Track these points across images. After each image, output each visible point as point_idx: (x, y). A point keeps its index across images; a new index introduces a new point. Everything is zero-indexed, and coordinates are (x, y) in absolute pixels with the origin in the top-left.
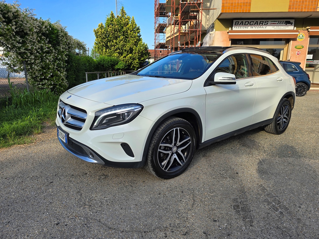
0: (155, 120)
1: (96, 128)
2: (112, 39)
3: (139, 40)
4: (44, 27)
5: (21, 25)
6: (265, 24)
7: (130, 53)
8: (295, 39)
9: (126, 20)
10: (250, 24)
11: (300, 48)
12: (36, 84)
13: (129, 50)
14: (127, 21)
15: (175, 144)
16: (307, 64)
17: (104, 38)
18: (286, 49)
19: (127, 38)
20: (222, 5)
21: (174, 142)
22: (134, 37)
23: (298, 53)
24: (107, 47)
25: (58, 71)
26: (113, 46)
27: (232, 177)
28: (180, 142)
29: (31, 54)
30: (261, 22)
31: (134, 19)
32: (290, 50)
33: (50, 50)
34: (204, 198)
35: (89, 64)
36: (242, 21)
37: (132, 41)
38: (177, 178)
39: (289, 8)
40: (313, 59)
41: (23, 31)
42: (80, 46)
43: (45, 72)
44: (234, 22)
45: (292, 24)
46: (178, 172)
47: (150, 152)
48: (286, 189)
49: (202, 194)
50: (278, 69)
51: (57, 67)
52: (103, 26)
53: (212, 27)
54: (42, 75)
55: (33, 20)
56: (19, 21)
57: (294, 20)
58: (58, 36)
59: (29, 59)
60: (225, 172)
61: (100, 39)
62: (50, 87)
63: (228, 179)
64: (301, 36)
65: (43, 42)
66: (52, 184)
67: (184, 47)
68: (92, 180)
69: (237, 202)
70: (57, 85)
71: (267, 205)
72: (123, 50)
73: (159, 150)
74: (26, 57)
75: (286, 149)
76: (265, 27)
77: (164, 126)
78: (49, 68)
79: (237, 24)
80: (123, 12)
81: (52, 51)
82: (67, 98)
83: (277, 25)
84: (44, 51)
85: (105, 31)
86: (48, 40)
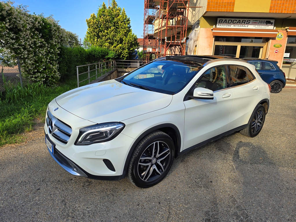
0: (136, 138)
1: (80, 144)
2: (103, 29)
3: (129, 31)
4: (37, 23)
5: (15, 22)
6: (247, 23)
7: (120, 43)
8: (274, 39)
9: (117, 11)
10: (233, 23)
11: (278, 47)
12: (29, 77)
13: (120, 40)
14: (118, 13)
15: (155, 156)
16: (283, 62)
17: (96, 28)
18: (265, 47)
19: (118, 28)
20: (208, 4)
21: (154, 154)
22: (125, 28)
23: (277, 51)
24: (98, 37)
25: (50, 64)
26: (104, 36)
27: (206, 186)
28: (159, 154)
29: (25, 49)
30: (243, 21)
31: (125, 11)
32: (269, 48)
33: (43, 44)
34: (179, 210)
35: (81, 54)
36: (226, 19)
37: (122, 32)
38: (156, 187)
39: (270, 9)
40: (290, 58)
41: (16, 27)
42: (73, 37)
43: (37, 66)
44: (218, 20)
45: (272, 24)
46: (157, 181)
47: (131, 166)
48: (255, 201)
49: (177, 205)
50: (254, 78)
51: (50, 61)
52: (95, 17)
53: (198, 24)
54: (35, 68)
55: (27, 16)
56: (13, 18)
57: (274, 20)
58: (51, 30)
59: (23, 54)
60: (200, 179)
61: (92, 29)
62: (42, 80)
63: (203, 188)
64: (280, 35)
65: (36, 37)
66: (39, 190)
67: (170, 42)
68: (77, 187)
69: (209, 215)
70: (49, 77)
71: (236, 219)
72: (113, 40)
73: (139, 163)
74: (19, 52)
75: (258, 154)
76: (247, 26)
77: (144, 141)
78: (42, 62)
79: (221, 22)
80: (114, 4)
81: (45, 45)
82: (55, 110)
83: (258, 24)
84: (37, 45)
85: (96, 21)
86: (41, 35)
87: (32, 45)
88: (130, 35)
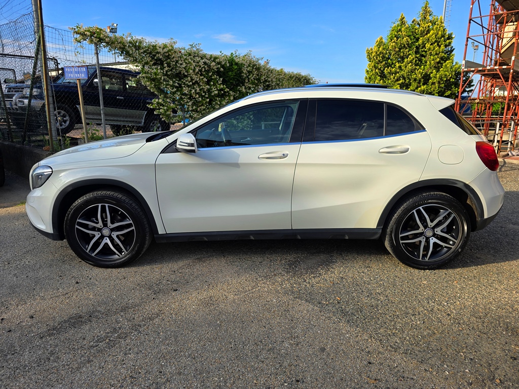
0: (60, 188)
3: (448, 58)
7: (424, 84)
13: (423, 78)
14: (429, 27)
15: (105, 225)
22: (436, 54)
28: (112, 223)
31: (443, 21)
33: (225, 92)
37: (431, 61)
46: (112, 263)
52: (382, 42)
58: (240, 72)
73: (77, 226)
84: (213, 94)
85: (384, 49)
86: (221, 79)
87: (204, 94)
88: (446, 66)
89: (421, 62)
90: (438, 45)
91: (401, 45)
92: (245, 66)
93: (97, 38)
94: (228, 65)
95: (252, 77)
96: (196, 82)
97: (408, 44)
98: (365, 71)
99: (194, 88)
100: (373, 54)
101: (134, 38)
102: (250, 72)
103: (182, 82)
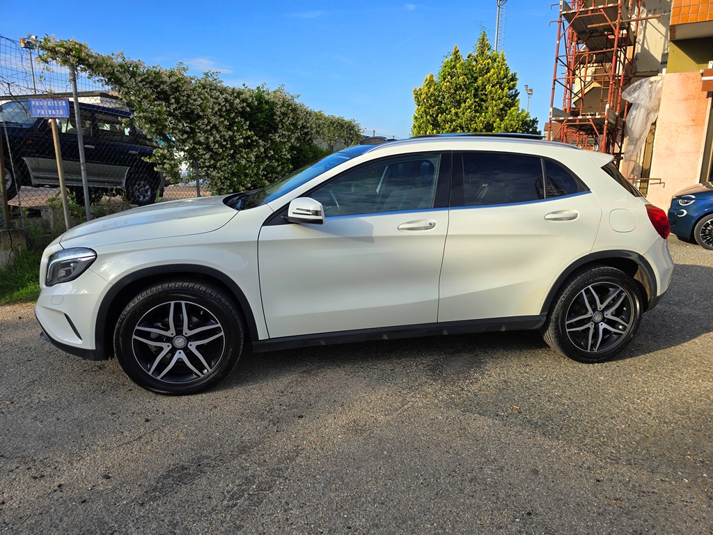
1: (50, 283)
2: (449, 107)
3: (512, 104)
9: (486, 61)
13: (485, 128)
14: (488, 64)
15: (179, 332)
17: (431, 106)
19: (485, 101)
20: (674, 5)
21: (175, 327)
22: (499, 99)
26: (448, 122)
28: (190, 329)
31: (505, 58)
37: (492, 107)
46: (189, 387)
52: (433, 81)
61: (423, 109)
65: (235, 128)
69: (198, 462)
73: (135, 337)
80: (484, 46)
81: (258, 143)
84: (237, 143)
85: (435, 90)
86: (248, 123)
87: (225, 143)
88: (511, 113)
89: (481, 108)
90: (500, 86)
91: (456, 86)
92: (279, 106)
93: (76, 58)
94: (256, 103)
95: (287, 121)
96: (215, 126)
97: (465, 85)
98: (413, 118)
99: (212, 135)
100: (423, 96)
101: (127, 59)
102: (284, 114)
103: (196, 125)
